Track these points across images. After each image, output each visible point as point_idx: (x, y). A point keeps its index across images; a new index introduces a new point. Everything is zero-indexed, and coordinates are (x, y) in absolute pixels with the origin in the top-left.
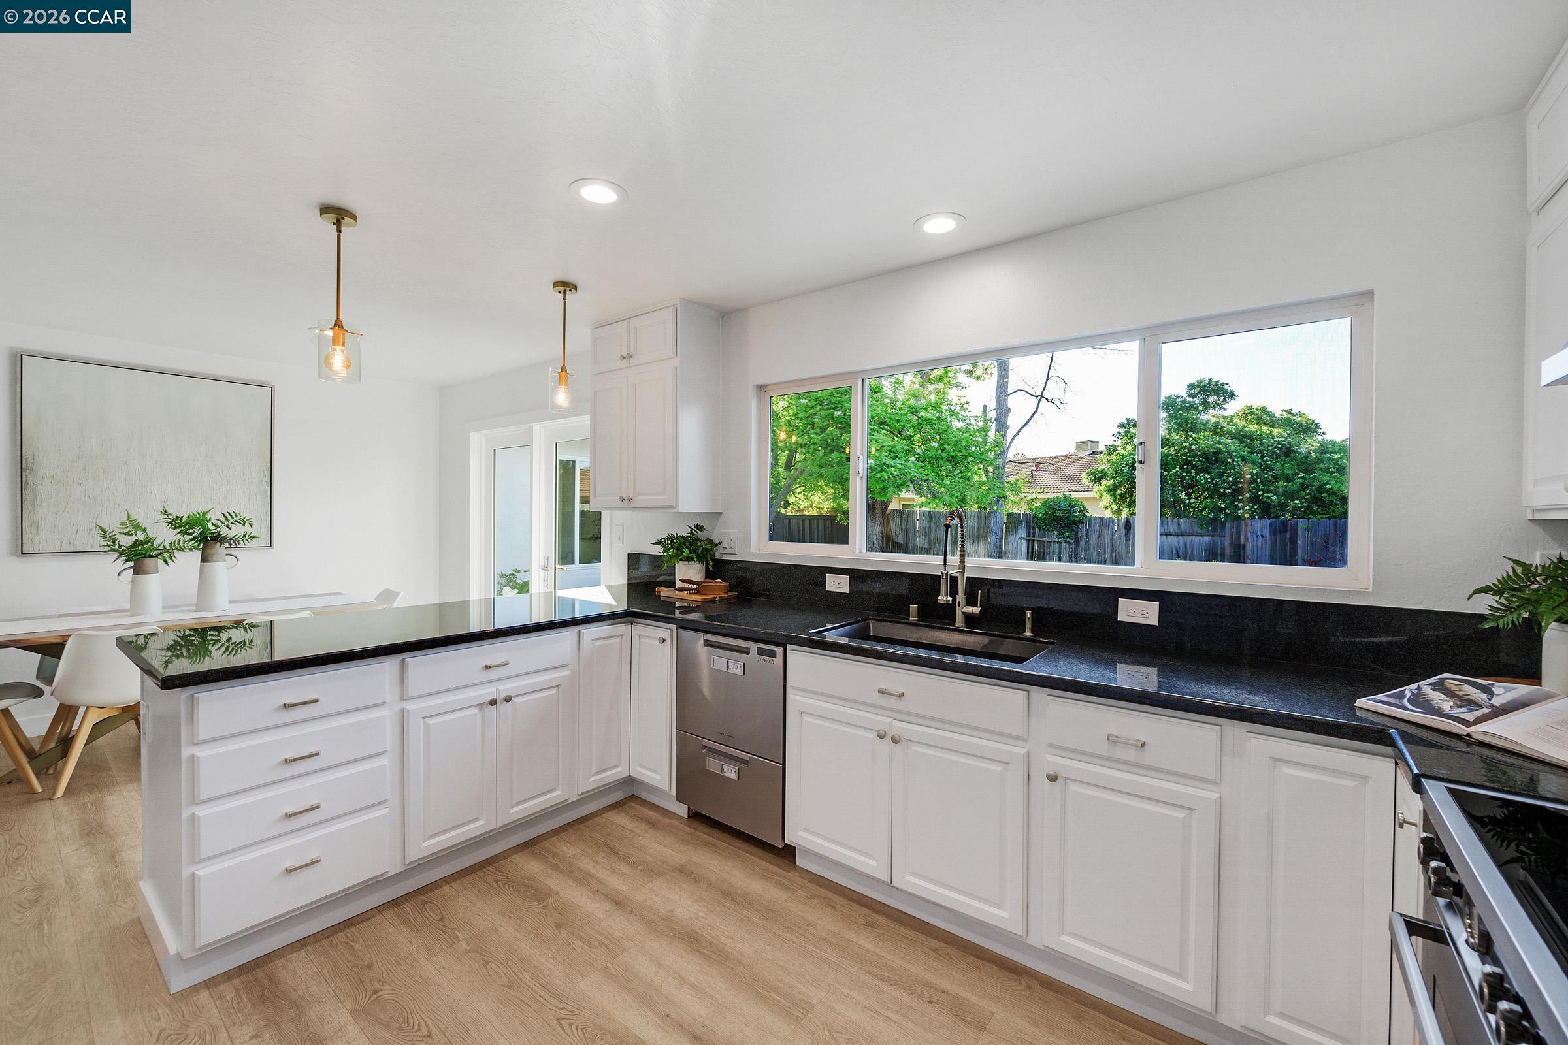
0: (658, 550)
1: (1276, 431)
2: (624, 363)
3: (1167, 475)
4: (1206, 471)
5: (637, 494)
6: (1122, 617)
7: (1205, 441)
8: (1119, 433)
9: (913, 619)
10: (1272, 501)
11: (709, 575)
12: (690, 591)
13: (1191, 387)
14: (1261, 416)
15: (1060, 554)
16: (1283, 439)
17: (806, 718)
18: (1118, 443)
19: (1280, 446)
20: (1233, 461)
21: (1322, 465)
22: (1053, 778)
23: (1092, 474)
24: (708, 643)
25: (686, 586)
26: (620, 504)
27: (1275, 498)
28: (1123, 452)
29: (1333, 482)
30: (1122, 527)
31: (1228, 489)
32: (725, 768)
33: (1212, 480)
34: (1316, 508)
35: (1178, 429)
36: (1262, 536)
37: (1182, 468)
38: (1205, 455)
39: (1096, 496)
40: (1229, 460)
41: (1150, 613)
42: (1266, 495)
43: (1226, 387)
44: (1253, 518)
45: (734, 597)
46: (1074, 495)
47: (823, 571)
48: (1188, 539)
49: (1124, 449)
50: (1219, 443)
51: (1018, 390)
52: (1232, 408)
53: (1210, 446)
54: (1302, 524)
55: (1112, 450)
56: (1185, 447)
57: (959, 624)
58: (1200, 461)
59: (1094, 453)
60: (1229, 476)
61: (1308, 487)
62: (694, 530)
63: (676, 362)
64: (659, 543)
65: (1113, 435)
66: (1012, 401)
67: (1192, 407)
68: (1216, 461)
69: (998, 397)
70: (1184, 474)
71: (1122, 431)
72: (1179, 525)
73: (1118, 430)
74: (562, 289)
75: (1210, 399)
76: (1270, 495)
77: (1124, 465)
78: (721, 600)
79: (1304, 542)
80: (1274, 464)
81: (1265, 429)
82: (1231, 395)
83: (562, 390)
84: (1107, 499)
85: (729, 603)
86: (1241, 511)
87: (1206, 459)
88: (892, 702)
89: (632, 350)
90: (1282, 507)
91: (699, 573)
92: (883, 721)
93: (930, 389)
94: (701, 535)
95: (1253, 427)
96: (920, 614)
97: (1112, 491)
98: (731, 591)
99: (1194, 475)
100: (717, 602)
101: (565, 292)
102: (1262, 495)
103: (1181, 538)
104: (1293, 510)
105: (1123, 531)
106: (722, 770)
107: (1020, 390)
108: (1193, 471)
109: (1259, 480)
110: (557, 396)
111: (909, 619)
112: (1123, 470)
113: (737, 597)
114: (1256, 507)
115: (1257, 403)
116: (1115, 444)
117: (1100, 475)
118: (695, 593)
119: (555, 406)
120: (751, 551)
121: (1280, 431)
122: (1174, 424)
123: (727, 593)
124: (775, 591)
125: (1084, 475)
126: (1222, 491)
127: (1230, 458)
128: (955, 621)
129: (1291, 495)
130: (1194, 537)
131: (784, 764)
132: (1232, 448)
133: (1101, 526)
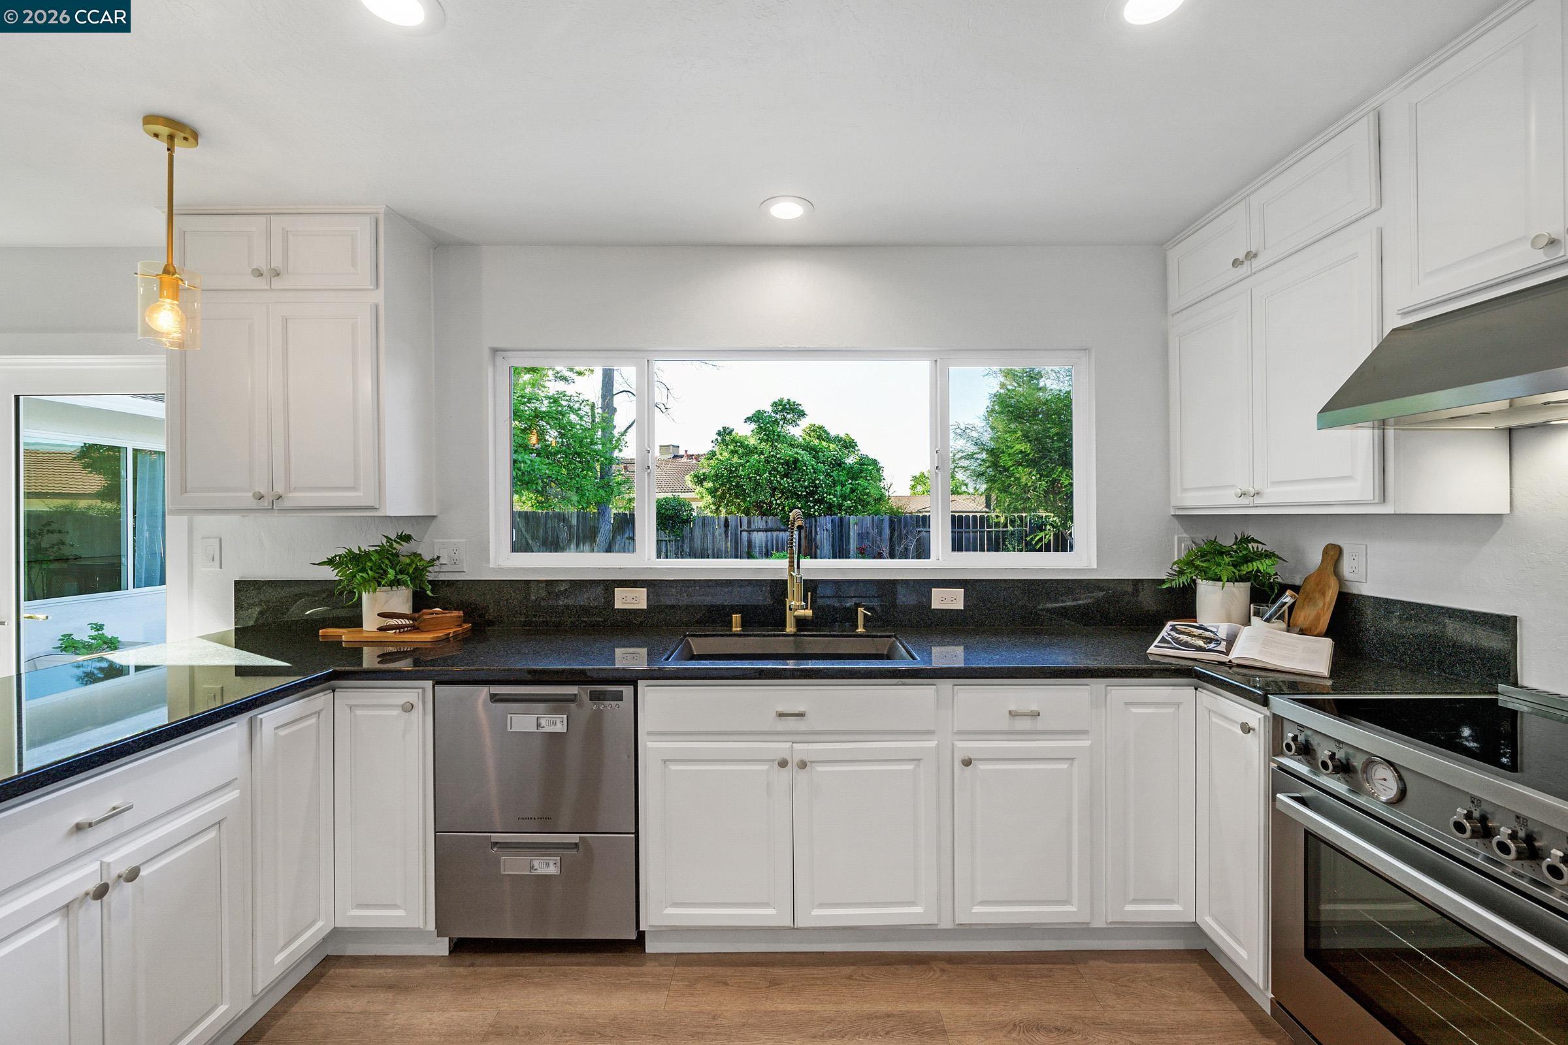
0: (329, 574)
1: (832, 446)
2: (260, 283)
3: (759, 479)
4: (786, 475)
5: (289, 488)
6: (935, 605)
7: (785, 452)
8: (717, 439)
9: (736, 629)
10: (834, 501)
11: (420, 601)
12: (400, 629)
13: (775, 404)
14: (820, 433)
15: (667, 552)
16: (836, 453)
17: (674, 767)
18: (716, 449)
19: (835, 458)
20: (807, 468)
21: (862, 474)
22: (967, 763)
23: (695, 476)
24: (498, 697)
25: (392, 622)
26: (254, 504)
27: (835, 499)
28: (720, 457)
29: (869, 488)
30: (722, 526)
31: (804, 492)
32: (536, 864)
33: (793, 485)
34: (860, 507)
35: (767, 440)
36: (827, 529)
37: (770, 473)
38: (787, 463)
39: (697, 497)
40: (804, 468)
41: (957, 599)
42: (828, 497)
43: (800, 407)
44: (821, 515)
45: (468, 630)
46: (682, 496)
47: (609, 586)
48: (775, 534)
49: (721, 454)
50: (797, 453)
51: (624, 391)
52: (804, 423)
53: (791, 456)
54: (852, 519)
55: (712, 455)
56: (773, 456)
57: (790, 628)
58: (783, 467)
59: (675, 457)
60: (804, 481)
61: (854, 491)
62: (395, 541)
63: (379, 296)
64: (330, 562)
65: (712, 442)
66: (617, 401)
67: (776, 422)
68: (795, 468)
69: (604, 397)
70: (772, 479)
71: (719, 438)
72: (767, 522)
73: (716, 437)
74: (164, 130)
75: (789, 417)
76: (832, 497)
77: (723, 469)
78: (456, 635)
79: (854, 534)
80: (832, 472)
81: (824, 444)
82: (802, 414)
83: (168, 306)
84: (708, 499)
85: (464, 640)
86: (812, 510)
87: (787, 465)
88: (791, 724)
89: (277, 263)
90: (840, 506)
91: (407, 602)
92: (781, 748)
93: (524, 379)
94: (404, 548)
95: (816, 442)
96: (744, 624)
97: (712, 492)
98: (465, 622)
99: (778, 479)
100: (451, 639)
101: (171, 138)
102: (826, 497)
103: (769, 533)
104: (847, 509)
105: (723, 529)
106: (532, 867)
107: (626, 391)
108: (778, 476)
109: (823, 485)
110: (155, 315)
111: (731, 631)
112: (723, 474)
113: (472, 629)
114: (822, 507)
115: (818, 423)
116: (714, 449)
117: (702, 477)
118: (410, 630)
119: (149, 331)
120: (491, 566)
121: (834, 446)
122: (764, 435)
123: (460, 626)
124: (534, 616)
125: (688, 478)
126: (800, 493)
127: (805, 466)
128: (785, 626)
129: (844, 498)
130: (778, 532)
131: (637, 833)
132: (805, 458)
133: (703, 525)
